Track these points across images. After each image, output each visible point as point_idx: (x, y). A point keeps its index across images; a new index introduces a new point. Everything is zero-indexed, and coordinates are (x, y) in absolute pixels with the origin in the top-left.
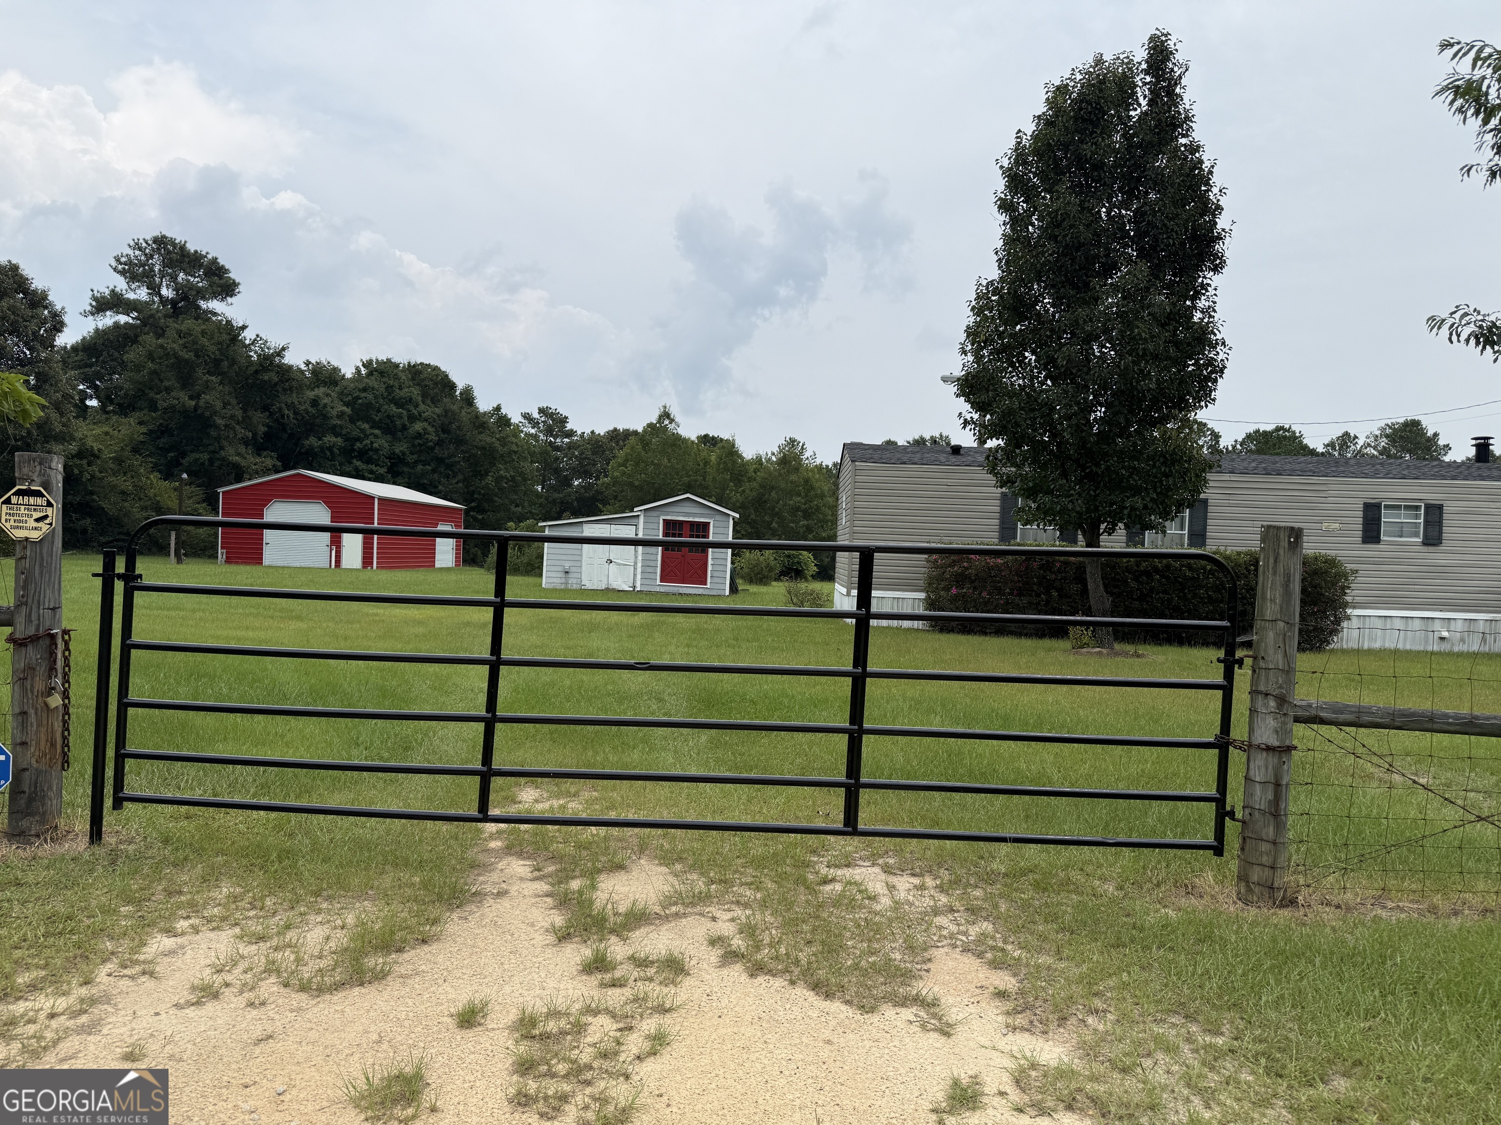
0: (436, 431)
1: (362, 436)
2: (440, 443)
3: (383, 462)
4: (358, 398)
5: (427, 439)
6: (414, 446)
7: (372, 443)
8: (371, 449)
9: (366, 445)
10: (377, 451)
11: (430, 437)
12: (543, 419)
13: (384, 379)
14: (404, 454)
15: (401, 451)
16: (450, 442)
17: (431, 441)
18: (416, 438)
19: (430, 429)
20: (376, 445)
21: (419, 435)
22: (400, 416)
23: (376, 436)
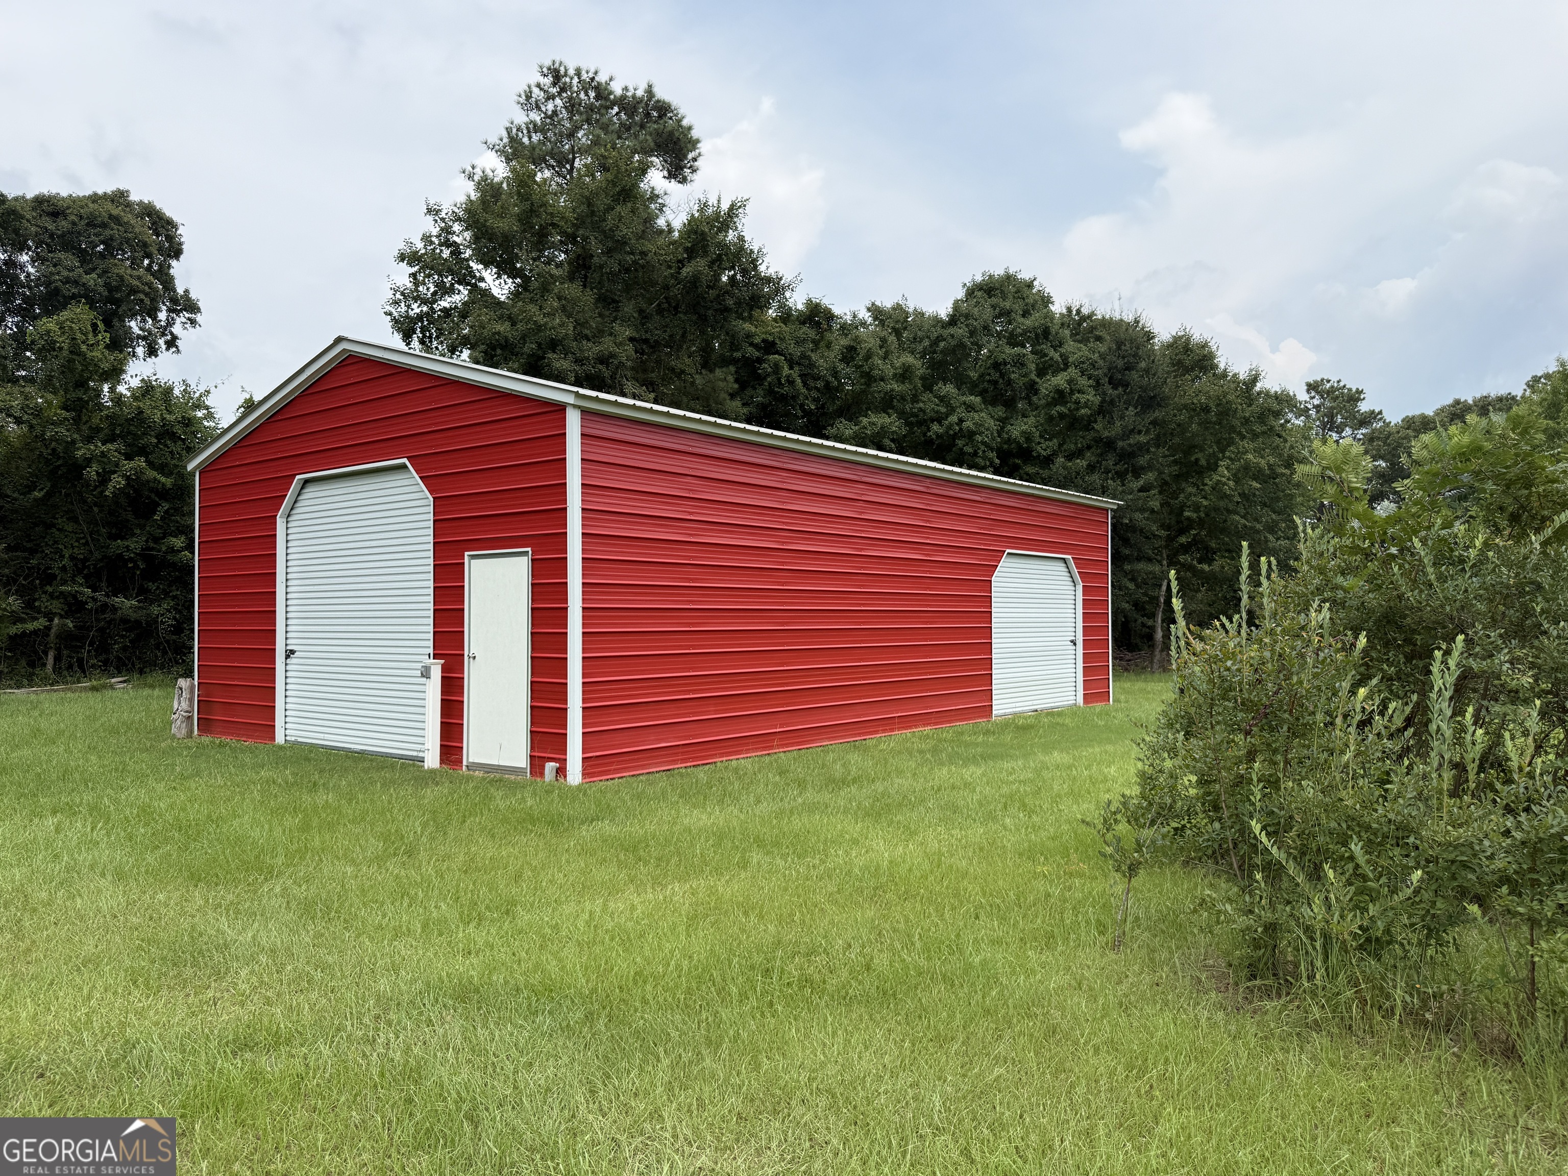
0: (1098, 385)
1: (943, 410)
2: (1104, 410)
3: (984, 458)
4: (940, 339)
5: (1077, 402)
6: (1051, 419)
7: (961, 421)
8: (961, 434)
9: (950, 427)
10: (970, 435)
11: (1083, 398)
12: (1316, 402)
13: (994, 300)
14: (1028, 437)
15: (1023, 433)
16: (1128, 403)
17: (1086, 405)
18: (1054, 403)
19: (1083, 382)
20: (968, 424)
21: (1060, 396)
22: (1019, 362)
23: (970, 408)
